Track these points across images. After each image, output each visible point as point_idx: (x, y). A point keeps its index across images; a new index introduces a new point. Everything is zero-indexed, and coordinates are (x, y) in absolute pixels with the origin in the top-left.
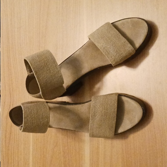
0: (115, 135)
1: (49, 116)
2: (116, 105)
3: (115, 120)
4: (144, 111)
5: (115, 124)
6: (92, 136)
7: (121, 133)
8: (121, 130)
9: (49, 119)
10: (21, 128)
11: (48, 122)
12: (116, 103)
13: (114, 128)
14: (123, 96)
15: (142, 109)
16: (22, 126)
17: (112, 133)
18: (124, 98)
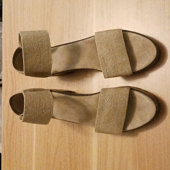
0: (123, 132)
1: (53, 107)
2: (127, 100)
3: (125, 117)
4: (158, 109)
5: (124, 121)
6: (98, 131)
7: (130, 131)
8: (130, 128)
9: (53, 111)
10: (22, 118)
11: (51, 113)
12: (127, 97)
13: (123, 125)
14: (135, 90)
15: (156, 106)
16: (23, 115)
17: (120, 130)
18: (136, 93)
